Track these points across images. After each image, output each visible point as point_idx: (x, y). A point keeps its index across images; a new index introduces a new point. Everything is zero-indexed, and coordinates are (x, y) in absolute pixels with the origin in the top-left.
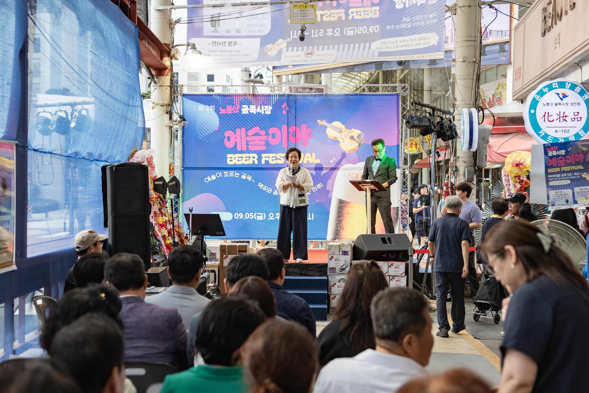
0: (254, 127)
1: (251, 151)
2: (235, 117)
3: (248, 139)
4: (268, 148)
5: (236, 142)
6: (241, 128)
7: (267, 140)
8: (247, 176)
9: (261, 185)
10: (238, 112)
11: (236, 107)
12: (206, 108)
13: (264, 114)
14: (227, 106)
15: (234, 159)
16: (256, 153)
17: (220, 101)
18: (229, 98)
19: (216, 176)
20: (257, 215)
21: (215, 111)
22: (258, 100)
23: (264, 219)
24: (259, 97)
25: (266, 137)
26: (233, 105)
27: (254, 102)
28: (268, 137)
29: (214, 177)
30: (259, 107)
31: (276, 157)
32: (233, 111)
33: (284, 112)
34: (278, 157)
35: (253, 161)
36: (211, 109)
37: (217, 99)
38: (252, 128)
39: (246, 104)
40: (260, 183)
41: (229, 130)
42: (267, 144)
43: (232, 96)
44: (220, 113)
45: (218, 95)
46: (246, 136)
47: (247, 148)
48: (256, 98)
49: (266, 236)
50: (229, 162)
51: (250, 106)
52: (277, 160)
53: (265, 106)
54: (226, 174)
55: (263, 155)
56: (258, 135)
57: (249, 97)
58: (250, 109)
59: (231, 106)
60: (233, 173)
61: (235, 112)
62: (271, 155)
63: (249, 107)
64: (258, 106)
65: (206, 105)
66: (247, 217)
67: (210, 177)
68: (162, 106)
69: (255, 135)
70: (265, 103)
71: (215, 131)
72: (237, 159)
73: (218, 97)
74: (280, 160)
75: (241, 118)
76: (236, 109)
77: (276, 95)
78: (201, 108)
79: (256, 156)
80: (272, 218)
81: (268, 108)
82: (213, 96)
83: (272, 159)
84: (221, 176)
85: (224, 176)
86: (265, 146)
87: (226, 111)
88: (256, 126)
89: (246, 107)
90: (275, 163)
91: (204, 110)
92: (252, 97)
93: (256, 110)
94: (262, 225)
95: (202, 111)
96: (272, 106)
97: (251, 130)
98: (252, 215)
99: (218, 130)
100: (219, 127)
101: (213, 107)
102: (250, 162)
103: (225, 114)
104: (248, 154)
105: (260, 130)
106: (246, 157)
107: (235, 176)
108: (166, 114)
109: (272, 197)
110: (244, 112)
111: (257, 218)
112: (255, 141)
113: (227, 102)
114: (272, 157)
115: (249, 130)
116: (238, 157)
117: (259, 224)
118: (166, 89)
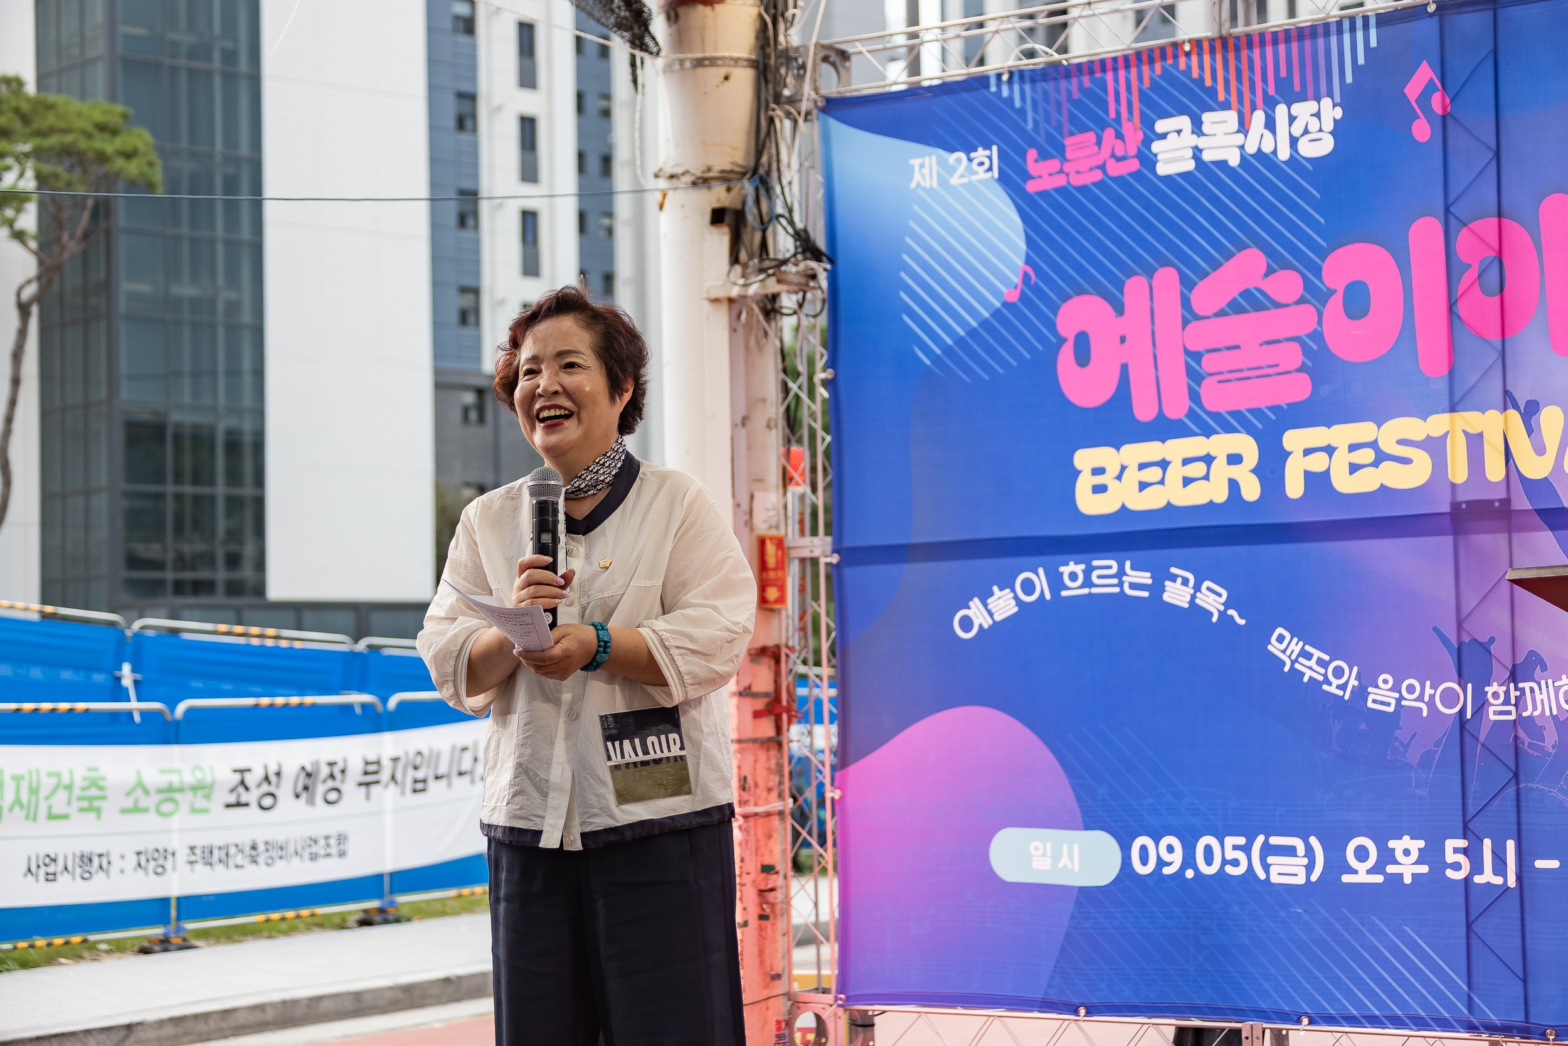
0: (1229, 256)
1: (1216, 416)
2: (1119, 200)
3: (1199, 336)
4: (1325, 390)
5: (1124, 368)
6: (1150, 272)
7: (1317, 336)
8: (1197, 588)
9: (1284, 646)
10: (1134, 165)
11: (1119, 136)
12: (952, 170)
13: (1295, 161)
14: (1068, 142)
15: (1119, 477)
16: (1251, 431)
17: (1030, 114)
18: (1082, 89)
19: (1016, 598)
20: (1268, 850)
21: (1004, 179)
22: (1251, 68)
23: (1314, 877)
24: (1256, 54)
25: (1308, 312)
26: (1103, 125)
27: (1227, 89)
28: (1320, 314)
29: (1003, 604)
30: (1259, 117)
31: (1374, 445)
32: (1102, 167)
33: (1422, 130)
34: (1388, 446)
35: (1234, 485)
36: (981, 174)
37: (1010, 100)
38: (1216, 266)
39: (1182, 111)
40: (1280, 630)
41: (1081, 292)
42: (1317, 360)
43: (1097, 67)
44: (1031, 187)
45: (1016, 78)
46: (1185, 323)
47: (1194, 396)
48: (1238, 58)
49: (1332, 1000)
50: (1089, 503)
51: (1207, 117)
52: (1386, 465)
53: (1296, 108)
54: (1073, 576)
55: (1294, 440)
56: (1258, 307)
57: (1194, 58)
58: (1202, 142)
59: (1091, 137)
60: (1114, 570)
61: (1115, 169)
62: (1342, 434)
63: (1197, 128)
64: (1254, 108)
65: (952, 150)
66: (1209, 861)
67: (985, 605)
68: (702, 182)
69: (1242, 311)
70: (1297, 87)
71: (1005, 304)
72: (1133, 476)
73: (1016, 87)
74: (1406, 461)
75: (1149, 207)
76: (1119, 152)
77: (1366, 19)
78: (926, 171)
79: (1246, 446)
80: (1369, 872)
81: (1317, 115)
82: (987, 86)
83: (1350, 464)
84: (1048, 596)
85: (1064, 593)
86: (1305, 378)
87: (1061, 171)
88: (1247, 247)
89: (1179, 132)
90: (1373, 487)
91: (943, 182)
92: (1213, 59)
93: (1240, 139)
94: (1306, 917)
95: (931, 191)
96: (1338, 99)
97: (1214, 276)
98: (1235, 847)
99: (1023, 297)
100: (1026, 278)
101: (990, 158)
102: (1216, 492)
103: (1061, 190)
104: (1202, 439)
105: (1270, 272)
106: (1186, 462)
107: (1128, 591)
108: (714, 230)
109: (1363, 726)
110: (1167, 162)
111: (1267, 872)
112: (1238, 347)
113: (1071, 114)
114: (1353, 448)
115: (1203, 275)
116: (1142, 466)
117: (1283, 914)
118: (726, 78)
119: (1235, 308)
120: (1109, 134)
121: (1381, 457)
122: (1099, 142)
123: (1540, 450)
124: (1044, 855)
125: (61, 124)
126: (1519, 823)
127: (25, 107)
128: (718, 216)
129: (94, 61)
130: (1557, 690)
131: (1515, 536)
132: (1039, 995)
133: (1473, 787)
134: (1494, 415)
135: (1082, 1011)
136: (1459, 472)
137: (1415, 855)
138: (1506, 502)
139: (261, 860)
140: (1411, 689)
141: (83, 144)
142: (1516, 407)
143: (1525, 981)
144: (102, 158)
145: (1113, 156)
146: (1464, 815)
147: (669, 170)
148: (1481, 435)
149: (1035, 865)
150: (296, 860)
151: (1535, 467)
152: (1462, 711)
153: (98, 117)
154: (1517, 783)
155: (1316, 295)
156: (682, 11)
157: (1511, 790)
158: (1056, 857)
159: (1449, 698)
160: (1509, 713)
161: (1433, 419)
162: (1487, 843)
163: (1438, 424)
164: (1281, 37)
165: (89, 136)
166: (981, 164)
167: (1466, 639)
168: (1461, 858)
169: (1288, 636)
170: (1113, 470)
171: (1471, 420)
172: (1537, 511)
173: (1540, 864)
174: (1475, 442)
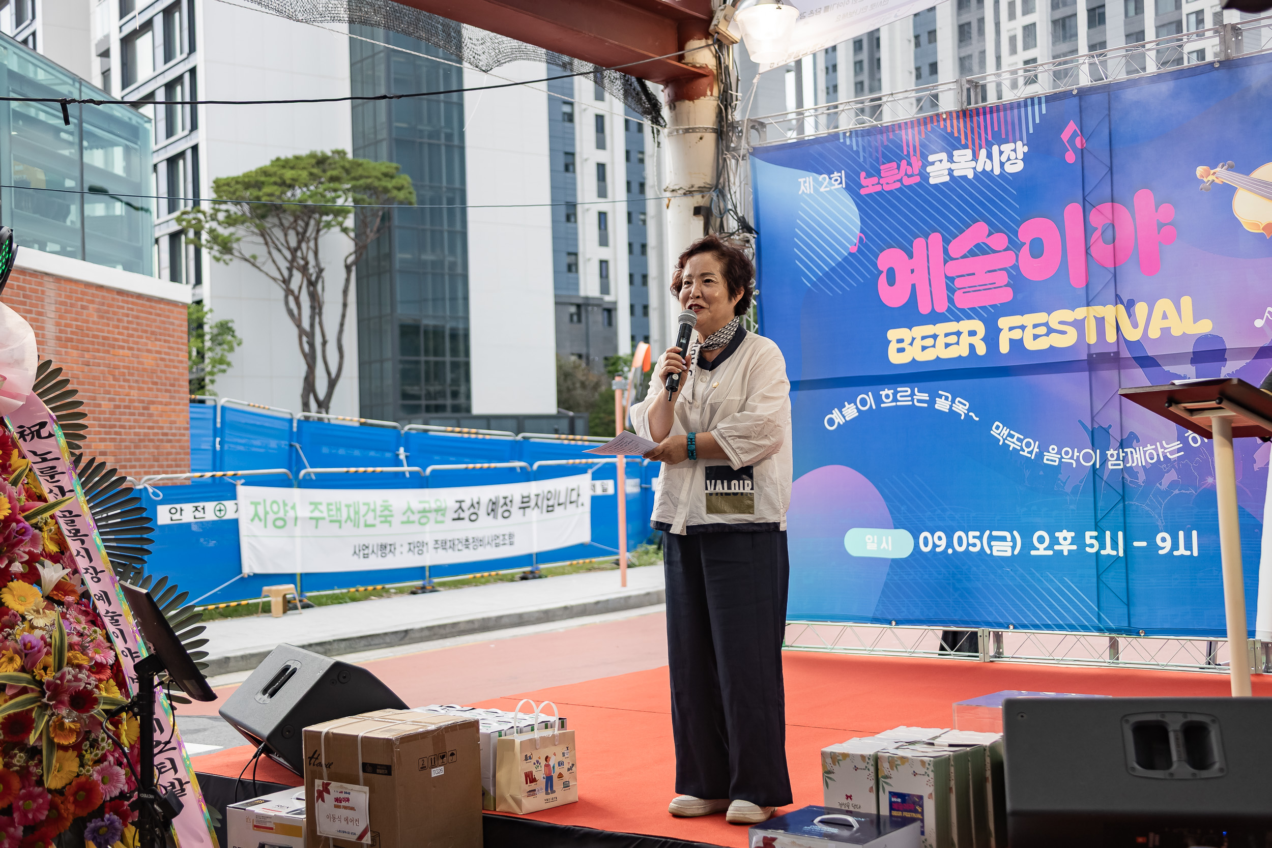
0: (968, 226)
1: (962, 311)
2: (909, 198)
3: (953, 269)
4: (1020, 296)
5: (914, 286)
7: (1016, 267)
8: (953, 401)
9: (999, 431)
10: (917, 179)
11: (909, 164)
12: (821, 184)
13: (1003, 175)
14: (882, 167)
15: (911, 344)
16: (981, 319)
17: (861, 154)
18: (889, 139)
19: (857, 408)
20: (991, 538)
21: (848, 188)
22: (979, 127)
23: (1016, 552)
24: (982, 118)
25: (1011, 254)
26: (901, 159)
27: (966, 138)
28: (1017, 256)
29: (850, 412)
30: (983, 152)
31: (1046, 324)
32: (900, 181)
33: (1071, 157)
34: (1054, 325)
35: (972, 347)
36: (836, 186)
37: (851, 147)
38: (962, 231)
39: (942, 150)
40: (997, 423)
41: (890, 246)
42: (1016, 280)
43: (897, 128)
44: (863, 192)
45: (854, 135)
46: (945, 262)
47: (951, 300)
48: (972, 121)
49: (1026, 616)
50: (895, 358)
51: (956, 153)
52: (1053, 335)
53: (1003, 147)
54: (887, 396)
55: (1004, 322)
56: (984, 253)
57: (948, 122)
58: (953, 166)
59: (894, 165)
60: (909, 393)
61: (907, 181)
62: (1029, 319)
63: (951, 159)
64: (980, 148)
65: (821, 174)
66: (960, 544)
67: (841, 412)
68: (689, 193)
69: (976, 255)
70: (1003, 136)
71: (850, 254)
72: (918, 343)
73: (854, 139)
74: (1064, 333)
75: (926, 200)
76: (909, 172)
77: (1040, 99)
78: (807, 185)
79: (979, 326)
80: (1045, 549)
81: (1015, 150)
82: (839, 139)
83: (1034, 335)
84: (874, 407)
85: (883, 405)
86: (1010, 290)
87: (879, 183)
88: (977, 221)
89: (941, 161)
90: (1046, 346)
91: (816, 190)
92: (959, 122)
93: (973, 164)
94: (1012, 573)
95: (810, 195)
96: (1025, 142)
97: (960, 236)
98: (974, 537)
99: (859, 250)
100: (861, 240)
101: (841, 177)
102: (962, 350)
103: (879, 193)
104: (955, 323)
105: (990, 234)
106: (947, 335)
107: (916, 404)
108: (695, 218)
109: (1041, 473)
110: (935, 177)
111: (991, 550)
112: (974, 274)
113: (883, 152)
114: (1035, 326)
115: (955, 237)
116: (923, 338)
117: (999, 571)
118: (701, 138)
119: (972, 253)
120: (904, 163)
121: (1050, 331)
122: (898, 168)
123: (1135, 325)
124: (873, 542)
125: (366, 174)
126: (1125, 523)
127: (347, 165)
128: (697, 211)
129: (381, 141)
130: (1145, 452)
131: (1122, 371)
132: (871, 615)
133: (1100, 504)
134: (1110, 308)
135: (894, 623)
136: (1092, 338)
137: (1069, 540)
138: (1117, 353)
139: (471, 546)
140: (1067, 453)
141: (376, 183)
142: (1122, 303)
143: (1128, 605)
144: (386, 190)
145: (906, 174)
146: (1096, 519)
147: (672, 188)
148: (1103, 318)
149: (868, 547)
150: (488, 547)
151: (1132, 334)
152: (1094, 464)
153: (384, 169)
154: (1124, 502)
155: (1014, 245)
156: (677, 104)
157: (1121, 505)
158: (880, 543)
159: (1087, 457)
160: (1119, 465)
161: (1078, 310)
162: (1108, 533)
163: (1080, 313)
164: (994, 109)
165: (379, 179)
166: (836, 180)
167: (1096, 426)
168: (1094, 542)
169: (1001, 426)
170: (908, 340)
171: (1098, 310)
172: (1134, 358)
173: (1136, 544)
174: (1100, 322)
